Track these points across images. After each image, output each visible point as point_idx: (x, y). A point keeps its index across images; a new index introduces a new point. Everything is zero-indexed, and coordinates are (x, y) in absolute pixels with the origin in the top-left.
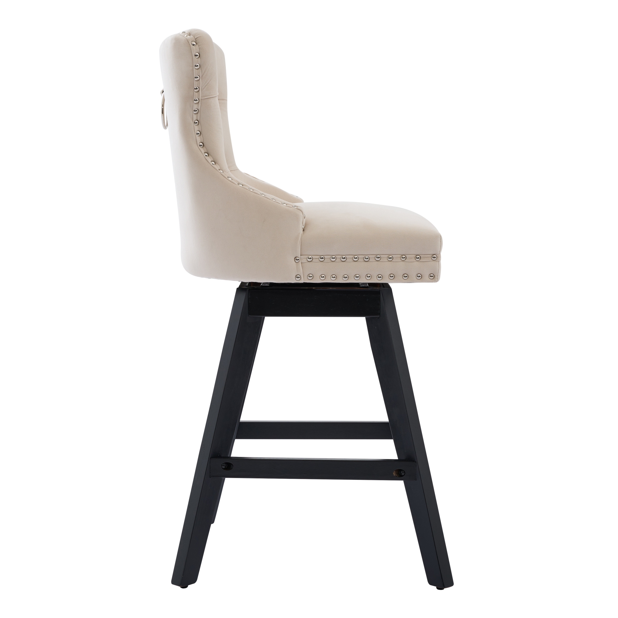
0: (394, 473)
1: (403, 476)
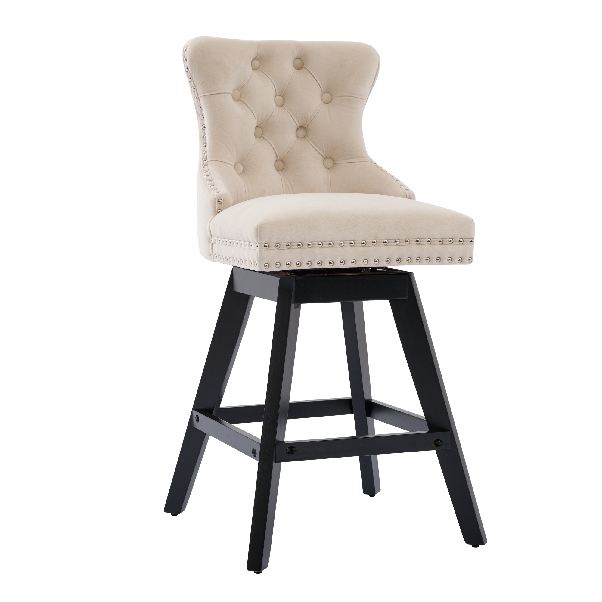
0: (433, 443)
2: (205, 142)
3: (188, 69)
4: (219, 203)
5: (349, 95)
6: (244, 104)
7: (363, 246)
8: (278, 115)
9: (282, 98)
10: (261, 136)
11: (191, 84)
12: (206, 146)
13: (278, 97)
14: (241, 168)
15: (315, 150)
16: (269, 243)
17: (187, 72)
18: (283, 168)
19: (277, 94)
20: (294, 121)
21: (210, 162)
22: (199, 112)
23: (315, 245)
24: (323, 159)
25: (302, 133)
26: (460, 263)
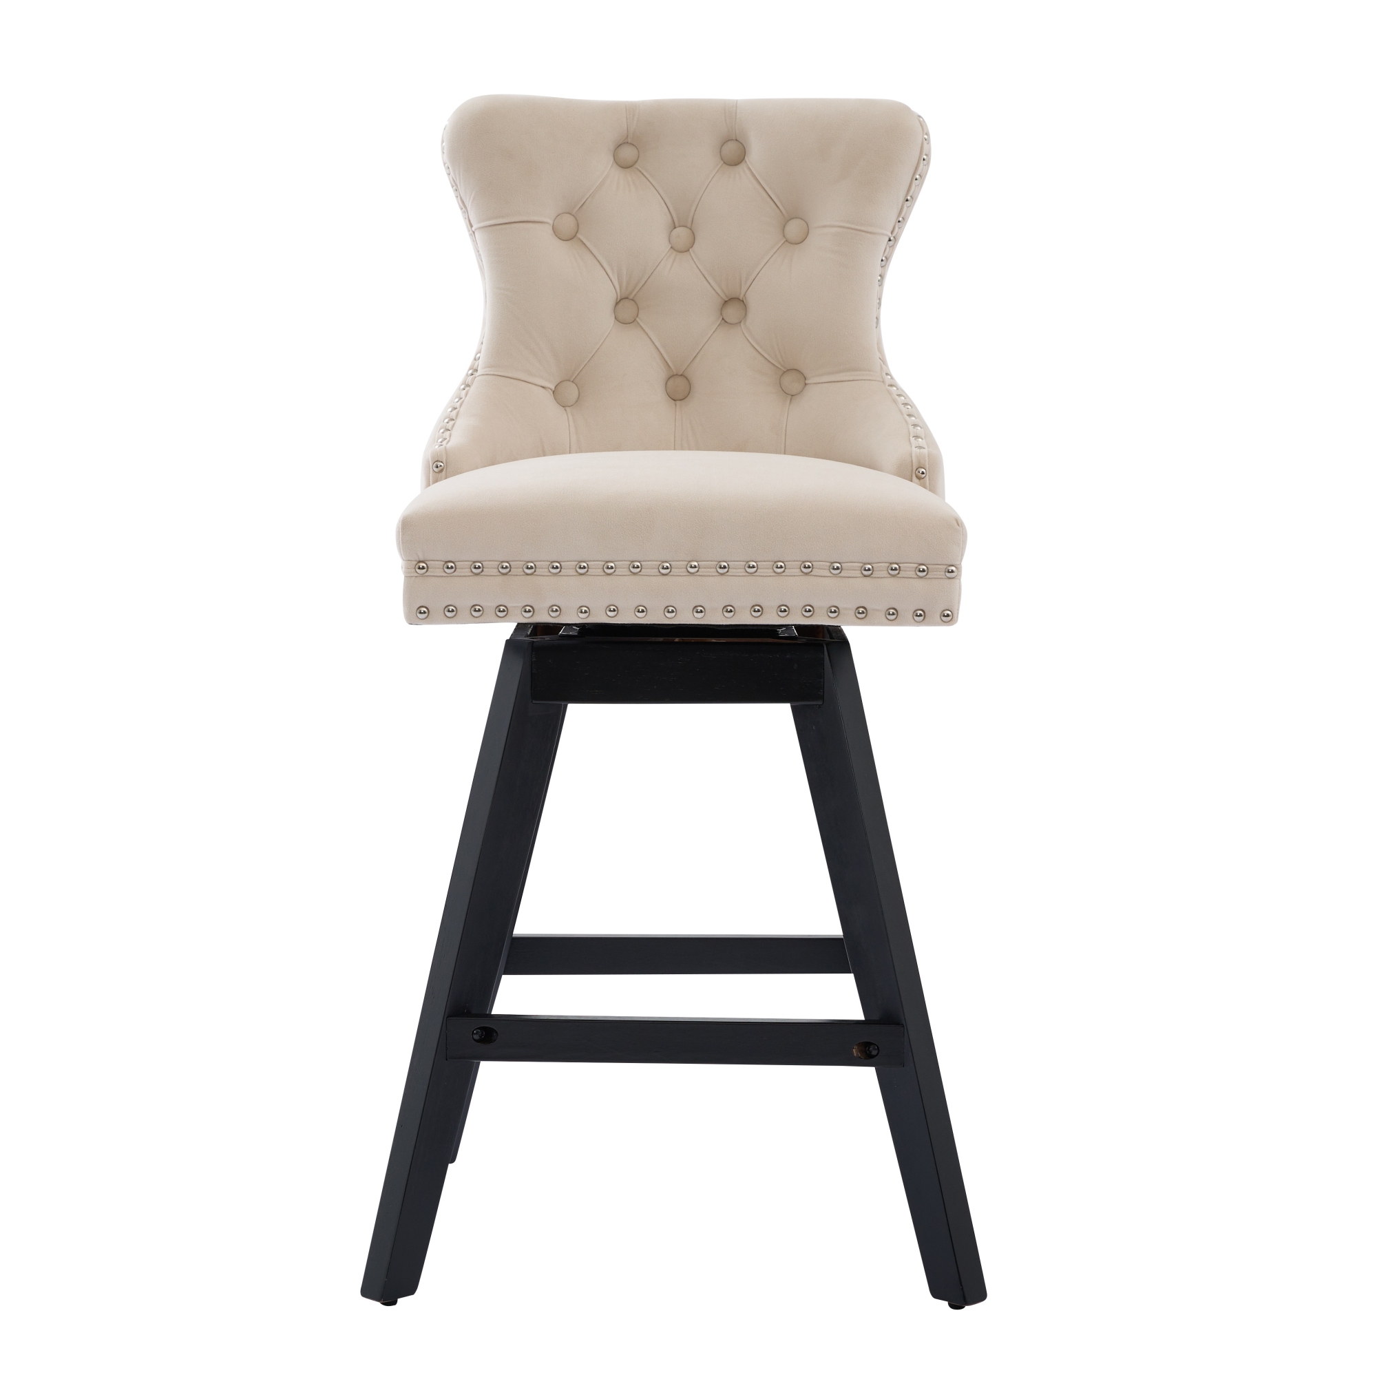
0: (854, 1050)
1: (873, 1057)
4: (436, 470)
6: (584, 248)
8: (670, 272)
9: (689, 232)
10: (632, 319)
13: (678, 231)
14: (572, 392)
15: (755, 352)
16: (428, 561)
18: (687, 393)
19: (675, 224)
20: (708, 285)
24: (779, 373)
25: (734, 312)
26: (920, 623)
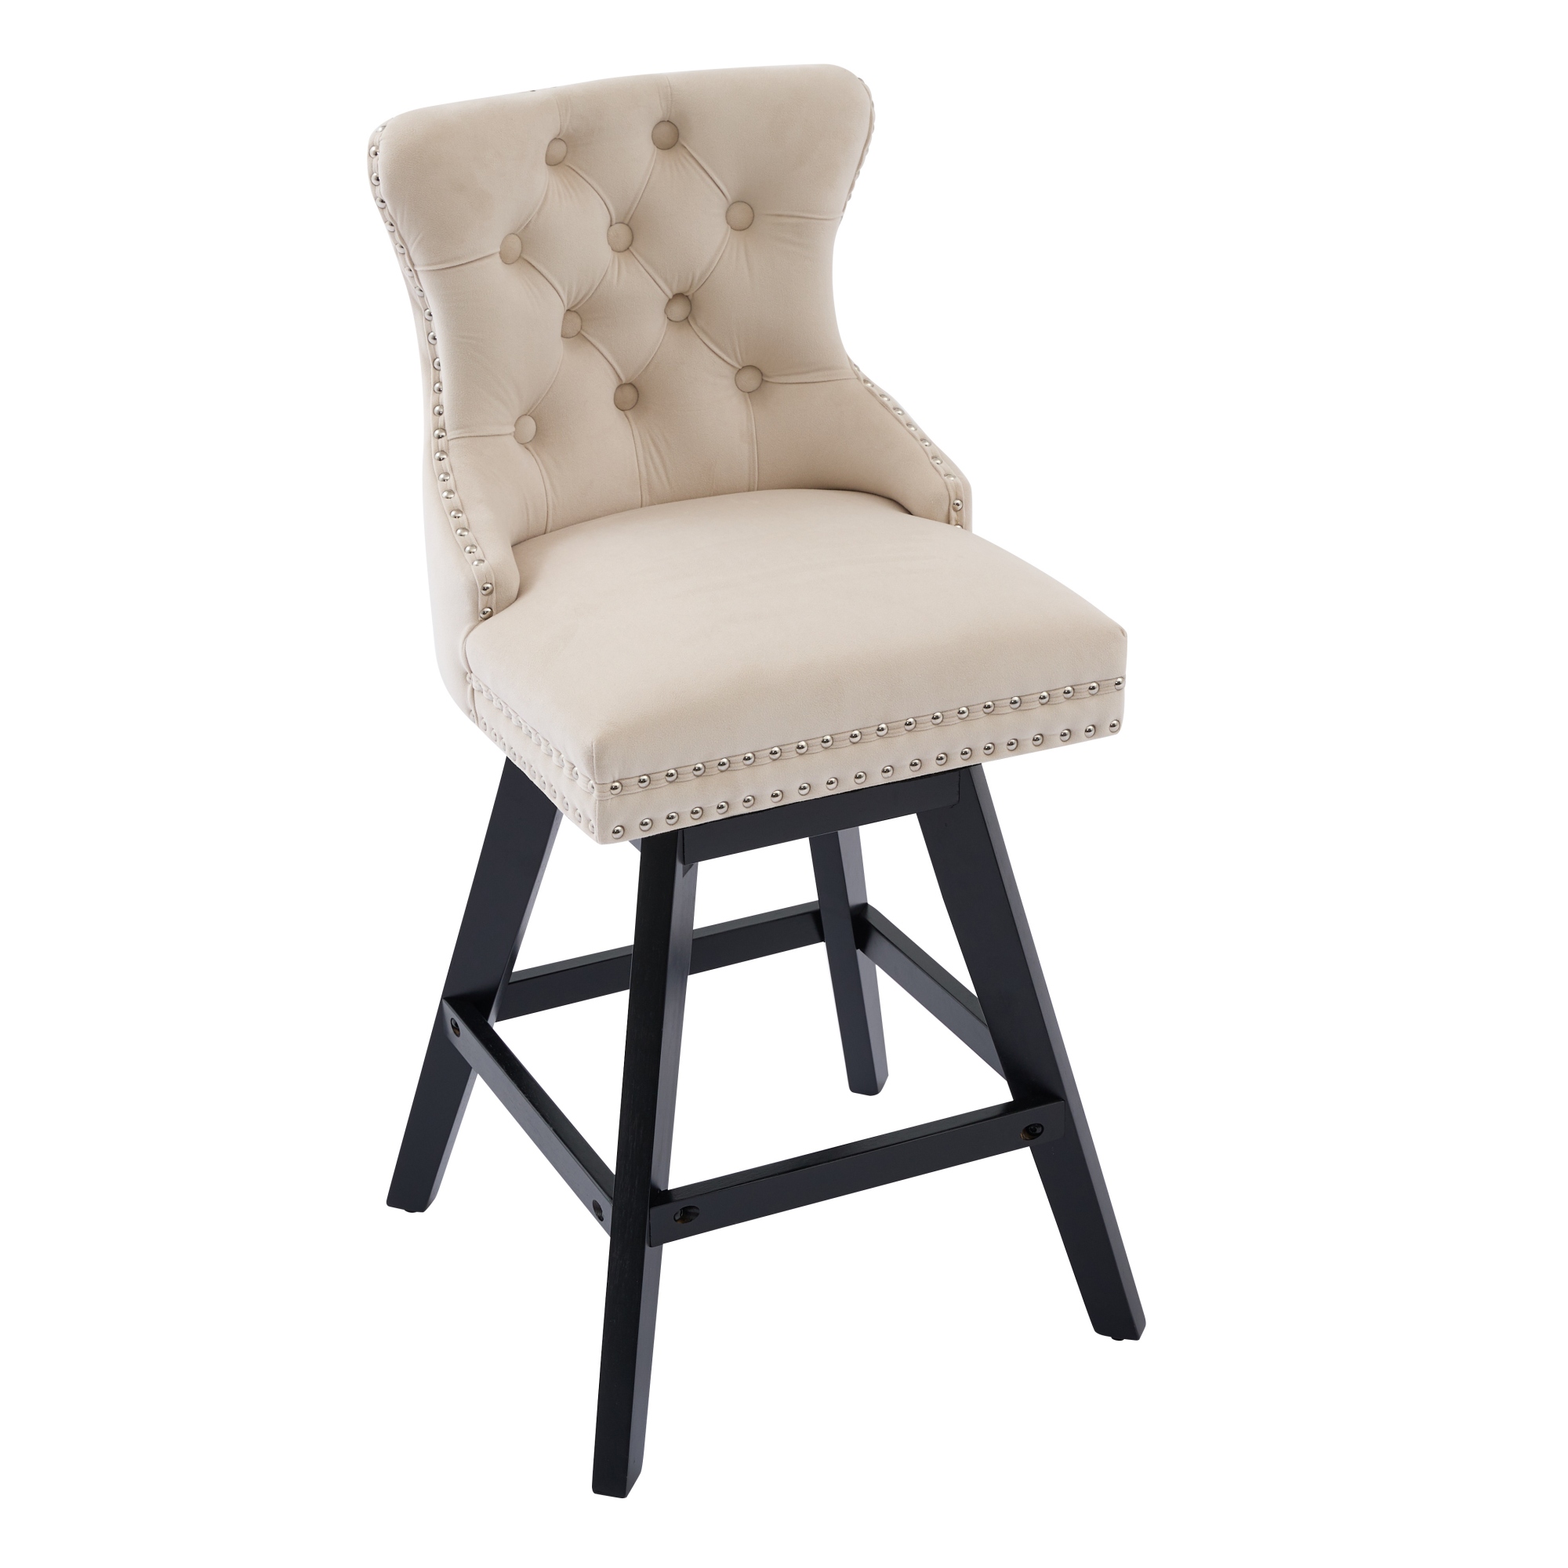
0: (1021, 1134)
2: (437, 378)
3: (383, 201)
4: (484, 592)
5: (797, 214)
6: (532, 269)
7: (854, 743)
8: (618, 281)
9: (627, 228)
10: (576, 333)
11: (393, 238)
12: (440, 390)
13: (616, 227)
14: (530, 426)
15: (713, 355)
16: (623, 779)
17: (383, 208)
18: (635, 401)
19: (614, 221)
20: (659, 289)
21: (454, 441)
22: (419, 301)
23: (737, 763)
24: (736, 372)
25: (679, 310)
26: (1089, 738)
